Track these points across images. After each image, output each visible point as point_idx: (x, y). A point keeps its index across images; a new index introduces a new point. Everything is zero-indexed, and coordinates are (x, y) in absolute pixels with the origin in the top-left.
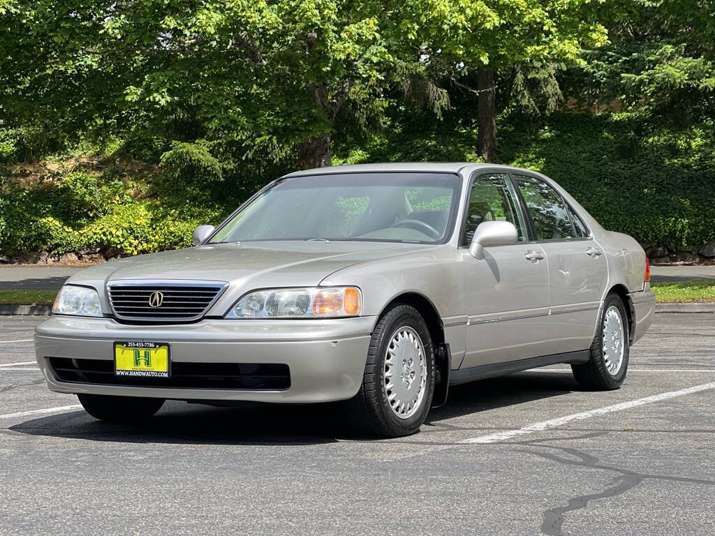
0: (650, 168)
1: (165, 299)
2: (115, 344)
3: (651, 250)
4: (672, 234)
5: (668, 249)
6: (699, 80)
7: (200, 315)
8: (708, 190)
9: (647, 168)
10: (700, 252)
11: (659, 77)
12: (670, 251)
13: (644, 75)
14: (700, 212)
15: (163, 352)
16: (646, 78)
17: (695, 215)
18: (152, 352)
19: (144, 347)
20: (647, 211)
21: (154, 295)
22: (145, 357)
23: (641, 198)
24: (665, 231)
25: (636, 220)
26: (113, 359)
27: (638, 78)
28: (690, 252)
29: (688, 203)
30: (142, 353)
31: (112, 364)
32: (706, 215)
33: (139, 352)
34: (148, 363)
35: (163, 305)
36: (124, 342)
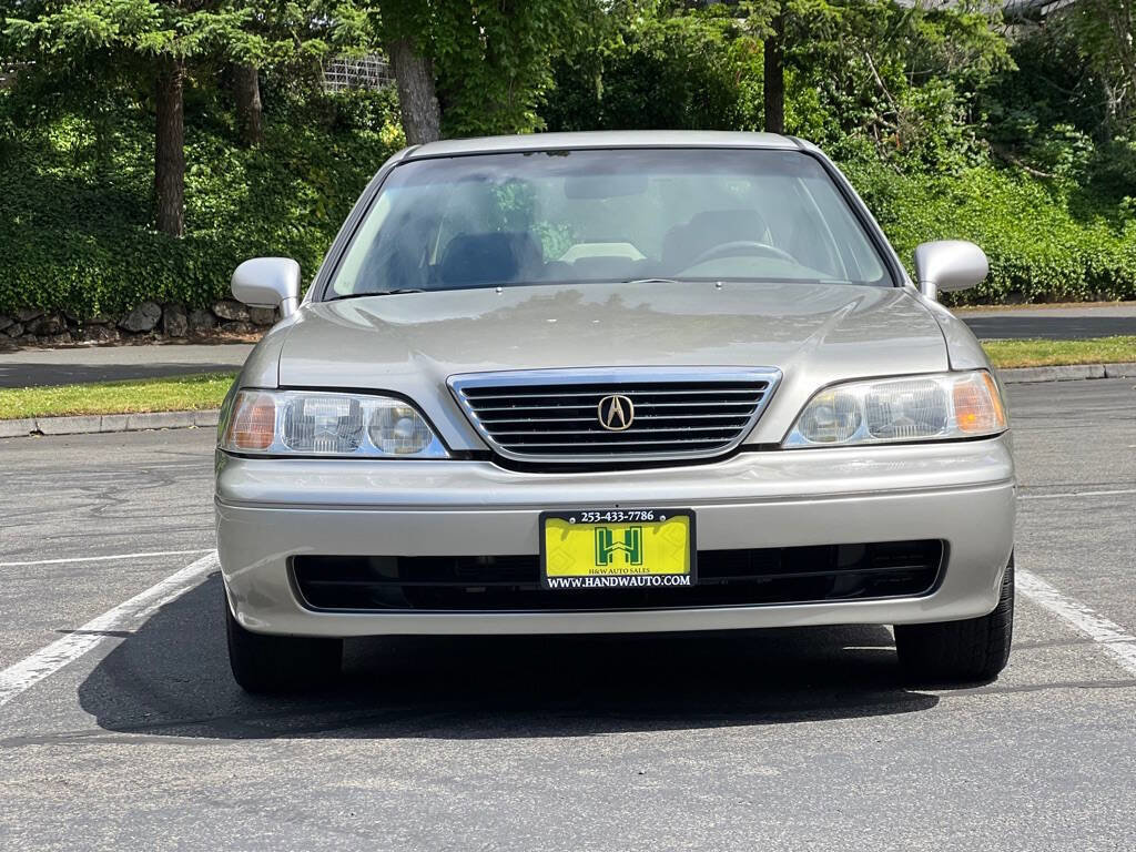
0: (14, 182)
1: (638, 412)
2: (543, 518)
3: (39, 321)
4: (76, 295)
5: (68, 320)
6: (134, 35)
7: (734, 443)
8: (121, 221)
9: (9, 183)
10: (120, 324)
11: (69, 26)
12: (72, 324)
13: (44, 22)
14: (119, 257)
15: (677, 530)
16: (49, 28)
17: (110, 263)
18: (647, 532)
19: (625, 521)
20: (31, 256)
21: (608, 404)
22: (628, 543)
23: (13, 235)
24: (66, 291)
25: (13, 271)
26: (537, 552)
27: (35, 26)
28: (104, 325)
29: (92, 240)
30: (618, 534)
31: (533, 565)
32: (128, 263)
33: (609, 534)
34: (634, 556)
35: (636, 424)
36: (571, 515)
